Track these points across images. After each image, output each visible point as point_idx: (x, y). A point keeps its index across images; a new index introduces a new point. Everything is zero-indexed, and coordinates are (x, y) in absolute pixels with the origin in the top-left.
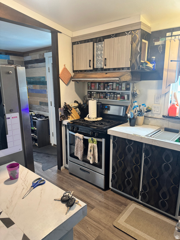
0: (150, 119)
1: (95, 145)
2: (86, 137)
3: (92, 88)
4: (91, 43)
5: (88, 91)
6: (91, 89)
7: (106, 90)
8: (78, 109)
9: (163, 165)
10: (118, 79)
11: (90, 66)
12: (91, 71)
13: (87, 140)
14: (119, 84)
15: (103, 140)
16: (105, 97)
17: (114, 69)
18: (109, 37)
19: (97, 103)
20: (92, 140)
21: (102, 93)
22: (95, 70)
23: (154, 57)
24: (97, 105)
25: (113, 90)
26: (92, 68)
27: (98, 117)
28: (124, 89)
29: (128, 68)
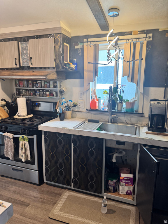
0: (77, 113)
1: (27, 142)
2: (16, 136)
3: (21, 86)
4: (16, 42)
5: (16, 89)
6: (19, 87)
7: (34, 88)
8: (6, 107)
9: (89, 151)
10: (45, 77)
11: (16, 65)
12: (17, 69)
13: (18, 138)
14: (47, 82)
15: (35, 137)
16: (34, 94)
17: (41, 68)
19: (26, 100)
20: (23, 138)
21: (31, 90)
22: (22, 68)
23: (75, 59)
24: (27, 103)
25: (41, 87)
26: (18, 66)
27: (28, 114)
28: (52, 86)
29: (54, 68)
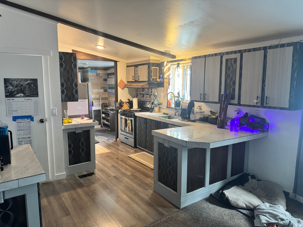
0: (162, 109)
1: (130, 122)
2: (126, 118)
3: (138, 91)
4: (134, 67)
5: (136, 93)
6: (137, 92)
7: (143, 93)
8: (128, 104)
10: (141, 87)
11: (133, 79)
12: (134, 82)
13: (127, 119)
14: (143, 89)
15: (133, 119)
16: (143, 97)
17: (143, 81)
18: (140, 65)
19: (138, 100)
20: (129, 119)
22: (136, 81)
23: (161, 76)
25: (146, 92)
26: (134, 80)
27: (138, 108)
28: (150, 92)
29: (147, 81)
